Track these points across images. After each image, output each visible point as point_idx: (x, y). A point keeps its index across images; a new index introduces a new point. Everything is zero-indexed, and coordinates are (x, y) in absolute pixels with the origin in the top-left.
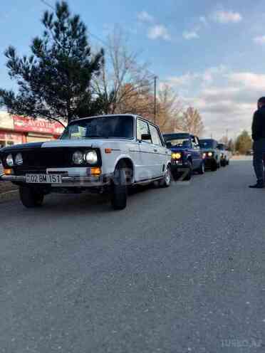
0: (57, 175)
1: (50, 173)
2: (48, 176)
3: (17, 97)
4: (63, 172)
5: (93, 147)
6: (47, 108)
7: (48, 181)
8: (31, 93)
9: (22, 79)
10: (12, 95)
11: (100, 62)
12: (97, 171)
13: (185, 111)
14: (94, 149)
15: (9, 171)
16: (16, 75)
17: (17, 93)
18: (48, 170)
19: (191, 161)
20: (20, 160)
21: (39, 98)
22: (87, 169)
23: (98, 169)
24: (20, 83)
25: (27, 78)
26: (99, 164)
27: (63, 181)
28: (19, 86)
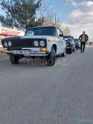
0: (27, 51)
1: (24, 50)
2: (23, 51)
3: (6, 18)
4: (29, 50)
5: (43, 39)
6: (18, 23)
7: (23, 53)
8: (11, 17)
9: (7, 11)
10: (3, 17)
11: (39, 4)
12: (44, 49)
13: (65, 28)
14: (44, 39)
15: (5, 49)
16: (4, 9)
17: (5, 17)
18: (23, 49)
19: (72, 47)
20: (10, 44)
21: (14, 19)
22: (40, 49)
23: (45, 49)
24: (6, 12)
25: (9, 10)
26: (45, 46)
27: (30, 53)
28: (6, 14)
